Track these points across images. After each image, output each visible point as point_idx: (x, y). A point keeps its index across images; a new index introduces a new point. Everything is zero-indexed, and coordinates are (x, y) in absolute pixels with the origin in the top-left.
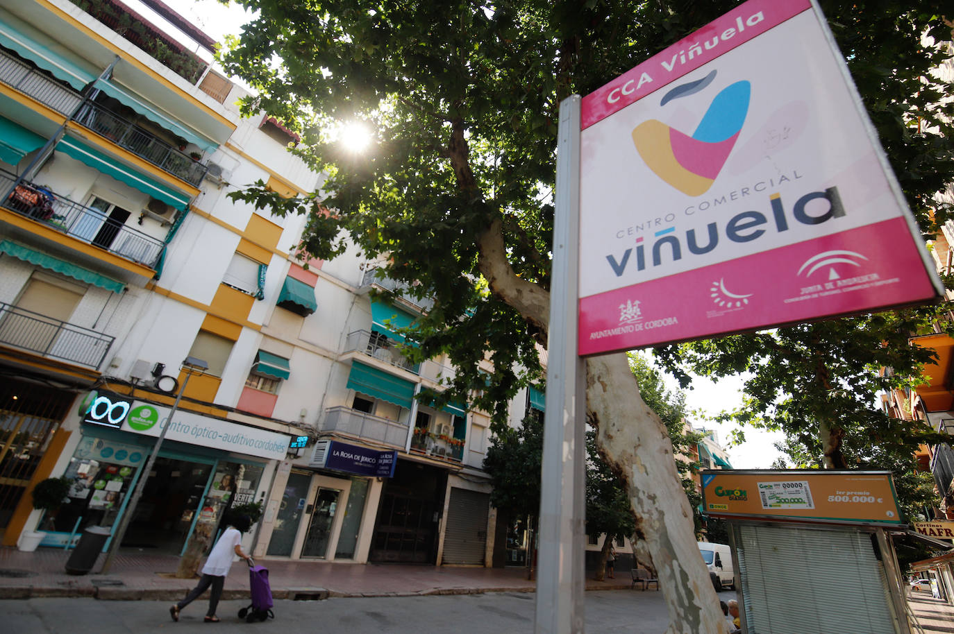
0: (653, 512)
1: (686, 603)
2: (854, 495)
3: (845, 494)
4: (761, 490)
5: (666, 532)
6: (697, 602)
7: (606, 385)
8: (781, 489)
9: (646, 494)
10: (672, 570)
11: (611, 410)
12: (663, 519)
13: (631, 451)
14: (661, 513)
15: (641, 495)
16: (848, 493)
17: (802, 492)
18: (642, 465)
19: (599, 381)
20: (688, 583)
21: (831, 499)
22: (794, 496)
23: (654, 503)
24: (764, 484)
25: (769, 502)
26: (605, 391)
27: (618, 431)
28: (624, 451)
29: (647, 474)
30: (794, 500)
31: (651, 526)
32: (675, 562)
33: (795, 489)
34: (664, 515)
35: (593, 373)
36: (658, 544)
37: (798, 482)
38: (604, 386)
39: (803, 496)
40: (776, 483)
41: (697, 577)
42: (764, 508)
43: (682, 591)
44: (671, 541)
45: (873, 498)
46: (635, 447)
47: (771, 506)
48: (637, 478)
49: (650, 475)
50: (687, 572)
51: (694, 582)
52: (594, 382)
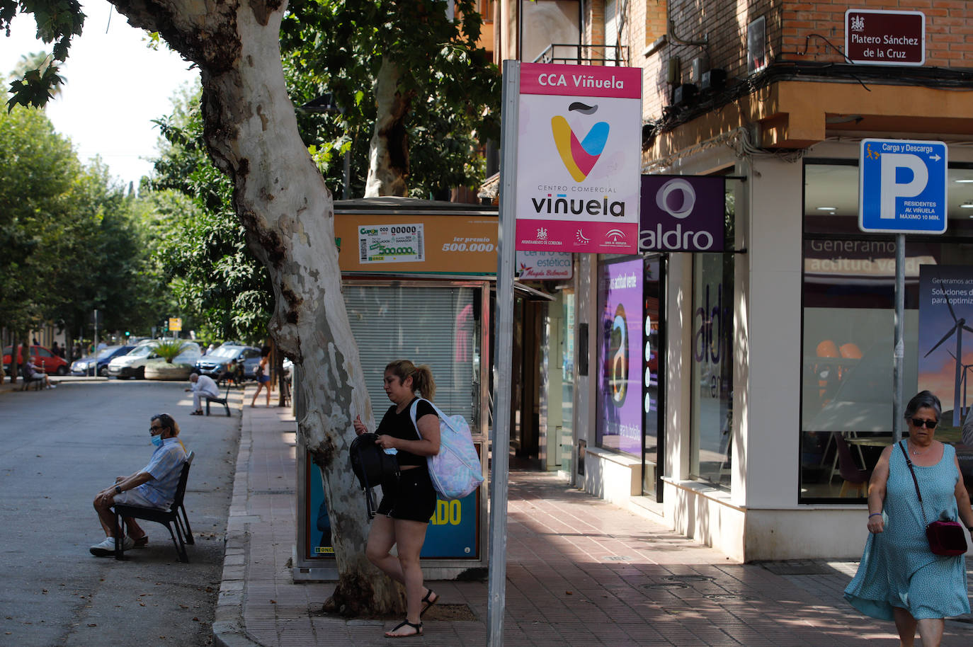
0: (315, 291)
1: (339, 385)
2: (473, 242)
3: (463, 242)
4: (361, 236)
5: (325, 313)
6: (350, 383)
7: (267, 121)
8: (388, 236)
9: (308, 271)
10: (327, 354)
11: (272, 158)
12: (322, 298)
13: (292, 215)
14: (322, 291)
15: (302, 271)
16: (467, 240)
17: (414, 238)
18: (304, 234)
19: (259, 114)
20: (343, 365)
21: (447, 247)
22: (402, 245)
23: (316, 280)
24: (367, 228)
25: (370, 253)
26: (264, 129)
27: (282, 189)
28: (284, 216)
29: (310, 246)
30: (402, 249)
31: (310, 308)
32: (331, 345)
33: (406, 234)
34: (324, 293)
35: (248, 99)
36: (313, 327)
37: (411, 226)
38: (264, 121)
39: (413, 244)
40: (383, 226)
41: (351, 357)
42: (362, 262)
43: (336, 373)
44: (329, 322)
45: (492, 246)
46: (298, 211)
47: (371, 259)
48: (297, 250)
49: (312, 246)
50: (343, 353)
51: (349, 363)
52: (251, 115)
